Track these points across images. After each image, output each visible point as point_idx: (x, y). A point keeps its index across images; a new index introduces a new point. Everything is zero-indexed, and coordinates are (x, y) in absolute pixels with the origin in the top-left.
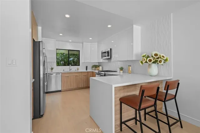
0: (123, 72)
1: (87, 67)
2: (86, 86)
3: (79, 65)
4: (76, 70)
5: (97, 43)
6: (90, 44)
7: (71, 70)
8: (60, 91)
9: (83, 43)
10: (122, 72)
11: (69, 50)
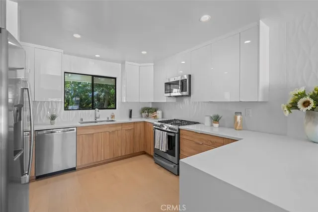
0: (219, 126)
1: (131, 111)
2: (132, 152)
3: (115, 108)
4: (108, 118)
5: (153, 64)
6: (139, 65)
7: (98, 120)
8: (74, 169)
9: (123, 63)
10: (216, 125)
11: (93, 76)
